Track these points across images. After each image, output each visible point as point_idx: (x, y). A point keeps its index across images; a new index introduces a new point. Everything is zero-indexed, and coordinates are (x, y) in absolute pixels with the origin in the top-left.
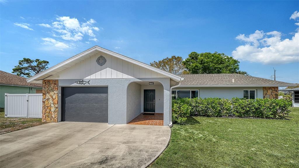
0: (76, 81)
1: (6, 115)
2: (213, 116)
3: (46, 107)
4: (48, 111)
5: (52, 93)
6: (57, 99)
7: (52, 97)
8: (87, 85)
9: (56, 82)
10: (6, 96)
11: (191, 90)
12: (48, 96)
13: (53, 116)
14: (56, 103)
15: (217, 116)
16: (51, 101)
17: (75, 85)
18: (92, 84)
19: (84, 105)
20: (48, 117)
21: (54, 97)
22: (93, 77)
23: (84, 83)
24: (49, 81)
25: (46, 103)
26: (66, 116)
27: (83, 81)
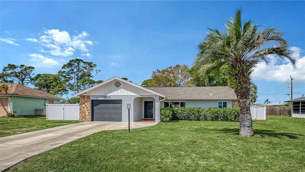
0: (102, 96)
1: (47, 119)
2: (194, 120)
3: (82, 112)
4: (83, 115)
5: (86, 104)
6: (89, 107)
7: (86, 106)
8: (109, 99)
9: (88, 97)
10: (47, 105)
11: (180, 102)
12: (83, 105)
13: (87, 118)
14: (89, 109)
15: (196, 120)
16: (85, 109)
17: (101, 99)
18: (112, 98)
19: (106, 111)
20: (84, 118)
21: (87, 106)
22: (112, 94)
23: (107, 97)
24: (84, 96)
25: (82, 110)
26: (94, 118)
27: (106, 97)
